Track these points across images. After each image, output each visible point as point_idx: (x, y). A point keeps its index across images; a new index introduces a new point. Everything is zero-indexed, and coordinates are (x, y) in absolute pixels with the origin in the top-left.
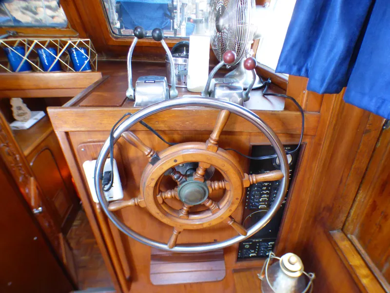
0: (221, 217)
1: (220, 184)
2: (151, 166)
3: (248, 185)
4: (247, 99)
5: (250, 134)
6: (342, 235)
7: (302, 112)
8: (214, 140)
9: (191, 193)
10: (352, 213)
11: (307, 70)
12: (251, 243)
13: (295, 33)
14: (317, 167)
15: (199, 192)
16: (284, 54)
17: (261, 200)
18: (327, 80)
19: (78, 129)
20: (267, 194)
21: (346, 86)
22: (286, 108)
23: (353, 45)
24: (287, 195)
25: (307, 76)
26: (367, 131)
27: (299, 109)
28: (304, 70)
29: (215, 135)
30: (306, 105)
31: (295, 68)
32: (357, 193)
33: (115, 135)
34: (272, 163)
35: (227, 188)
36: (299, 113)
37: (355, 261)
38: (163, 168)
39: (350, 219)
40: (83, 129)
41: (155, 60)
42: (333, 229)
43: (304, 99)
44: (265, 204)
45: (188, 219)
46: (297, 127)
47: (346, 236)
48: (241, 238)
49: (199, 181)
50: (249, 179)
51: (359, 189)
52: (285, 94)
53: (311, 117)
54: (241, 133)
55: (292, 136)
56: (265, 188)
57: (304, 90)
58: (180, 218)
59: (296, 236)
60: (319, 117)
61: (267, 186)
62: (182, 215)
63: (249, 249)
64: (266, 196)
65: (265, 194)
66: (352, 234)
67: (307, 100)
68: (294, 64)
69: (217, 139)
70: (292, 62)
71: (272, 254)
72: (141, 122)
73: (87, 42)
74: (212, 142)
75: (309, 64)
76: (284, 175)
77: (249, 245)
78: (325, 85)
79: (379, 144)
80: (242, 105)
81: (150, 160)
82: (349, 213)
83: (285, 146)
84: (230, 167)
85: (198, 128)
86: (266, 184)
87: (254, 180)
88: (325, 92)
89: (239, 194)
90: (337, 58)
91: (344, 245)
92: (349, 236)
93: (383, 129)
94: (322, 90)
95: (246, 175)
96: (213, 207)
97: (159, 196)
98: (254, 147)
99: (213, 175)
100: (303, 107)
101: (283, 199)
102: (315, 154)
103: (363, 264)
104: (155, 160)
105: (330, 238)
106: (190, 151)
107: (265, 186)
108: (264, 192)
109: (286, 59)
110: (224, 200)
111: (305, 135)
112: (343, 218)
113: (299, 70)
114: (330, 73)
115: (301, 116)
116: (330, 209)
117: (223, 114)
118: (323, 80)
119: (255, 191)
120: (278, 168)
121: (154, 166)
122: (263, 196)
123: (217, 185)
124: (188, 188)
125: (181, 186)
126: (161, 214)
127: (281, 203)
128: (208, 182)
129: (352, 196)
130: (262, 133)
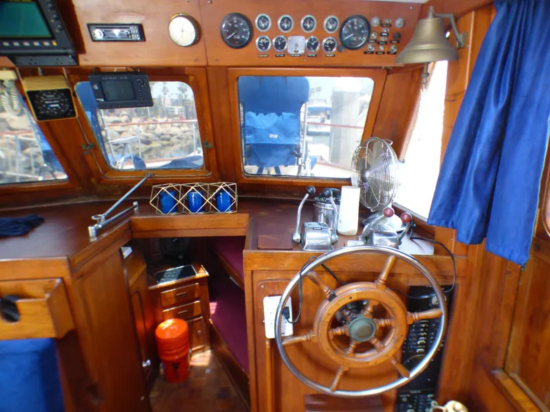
0: (387, 356)
1: (386, 321)
2: (328, 302)
3: (411, 323)
4: (400, 243)
5: (408, 275)
6: (504, 374)
7: (452, 256)
8: (383, 281)
9: (361, 330)
10: (510, 350)
11: (453, 223)
12: (408, 395)
13: (441, 196)
14: (471, 307)
15: (368, 327)
16: (433, 211)
17: (419, 343)
18: (471, 235)
19: (263, 269)
20: (424, 336)
21: (485, 236)
22: (436, 252)
23: (485, 212)
24: (444, 338)
25: (453, 228)
26: (509, 273)
27: (449, 253)
28: (450, 223)
29: (384, 276)
30: (455, 251)
31: (443, 222)
32: (511, 330)
33: (303, 273)
34: (428, 304)
35: (393, 324)
36: (449, 257)
37: (519, 396)
38: (339, 305)
39: (509, 356)
40: (266, 269)
41: (283, 196)
42: (495, 368)
43: (452, 245)
44: (422, 348)
45: (354, 357)
46: (449, 269)
47: (507, 374)
48: (404, 380)
49: (368, 317)
50: (412, 317)
51: (511, 325)
52: (434, 239)
53: (461, 261)
54: (400, 274)
55: (445, 277)
56: (422, 330)
57: (452, 237)
58: (347, 356)
59: (458, 384)
60: (467, 261)
61: (425, 328)
62: (348, 353)
63: (406, 403)
64: (423, 338)
65: (422, 336)
66: (513, 372)
67: (455, 246)
68: (442, 219)
69: (385, 279)
70: (440, 217)
71: (435, 404)
72: (323, 265)
73: (233, 187)
74: (381, 281)
75: (454, 218)
76: (443, 312)
77: (407, 397)
78: (470, 238)
79: (521, 284)
80: (398, 248)
81: (328, 297)
82: (507, 351)
83: (442, 287)
84: (397, 304)
85: (363, 270)
86: (423, 325)
87: (417, 317)
88: (471, 243)
89: (404, 331)
90: (475, 221)
91: (507, 383)
92: (511, 375)
93: (521, 270)
94: (468, 242)
95: (409, 313)
96: (378, 344)
97: (330, 332)
98: (412, 288)
99: (380, 312)
100: (452, 252)
101: (441, 342)
102: (467, 295)
103: (528, 399)
104: (332, 297)
105: (492, 378)
106: (354, 290)
107: (422, 328)
108: (422, 334)
109: (435, 214)
110: (388, 338)
111: (457, 277)
112: (502, 356)
113: (447, 223)
114: (472, 231)
115: (452, 260)
116: (488, 348)
117: (391, 259)
118: (468, 236)
119: (413, 332)
120: (437, 306)
121: (332, 302)
122: (421, 338)
123: (383, 322)
124: (358, 325)
125: (351, 323)
126: (331, 350)
127: (439, 347)
128: (375, 320)
129: (506, 332)
130: (422, 275)
